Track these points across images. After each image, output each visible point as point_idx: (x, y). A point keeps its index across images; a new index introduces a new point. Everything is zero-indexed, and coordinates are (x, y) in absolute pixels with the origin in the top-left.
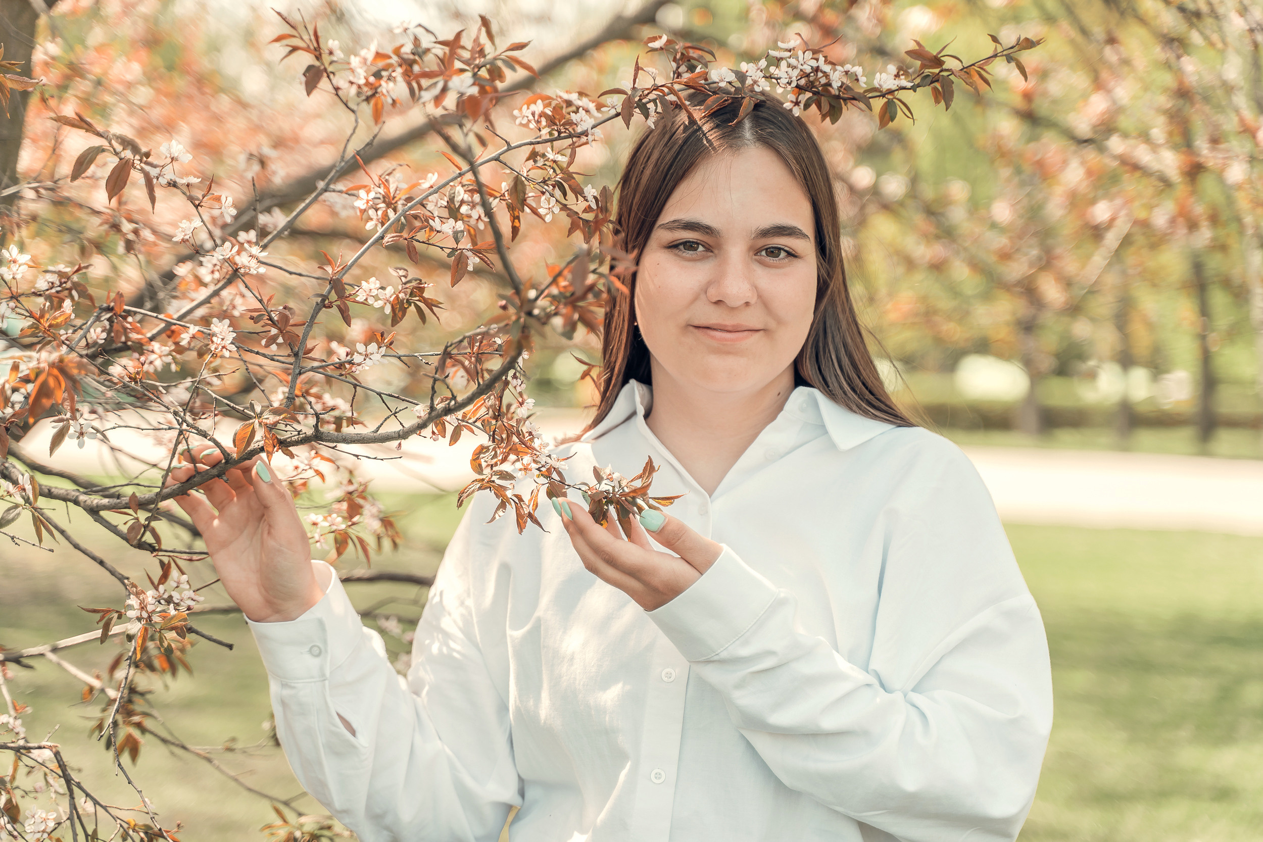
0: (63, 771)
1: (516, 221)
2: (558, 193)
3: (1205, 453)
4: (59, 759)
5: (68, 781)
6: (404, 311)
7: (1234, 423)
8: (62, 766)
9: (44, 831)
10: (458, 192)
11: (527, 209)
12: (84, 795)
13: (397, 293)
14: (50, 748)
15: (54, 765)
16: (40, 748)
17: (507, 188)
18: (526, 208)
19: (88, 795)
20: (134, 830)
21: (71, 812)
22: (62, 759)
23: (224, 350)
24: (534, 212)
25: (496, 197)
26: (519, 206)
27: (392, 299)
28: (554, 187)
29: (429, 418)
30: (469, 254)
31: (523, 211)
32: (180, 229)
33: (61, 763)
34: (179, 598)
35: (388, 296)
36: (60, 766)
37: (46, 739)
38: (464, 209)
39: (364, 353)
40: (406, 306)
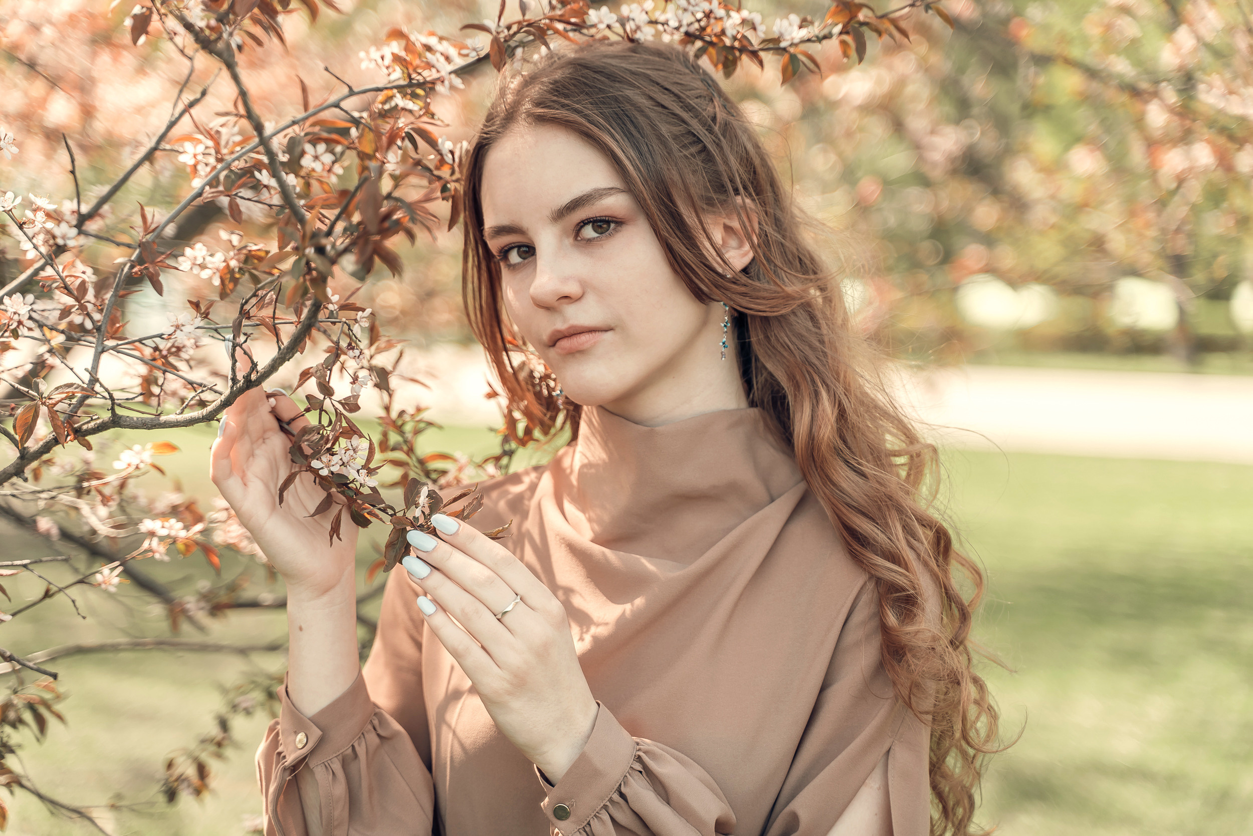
6: (236, 281)
27: (221, 269)
29: (231, 393)
35: (217, 265)
39: (175, 324)
40: (237, 276)
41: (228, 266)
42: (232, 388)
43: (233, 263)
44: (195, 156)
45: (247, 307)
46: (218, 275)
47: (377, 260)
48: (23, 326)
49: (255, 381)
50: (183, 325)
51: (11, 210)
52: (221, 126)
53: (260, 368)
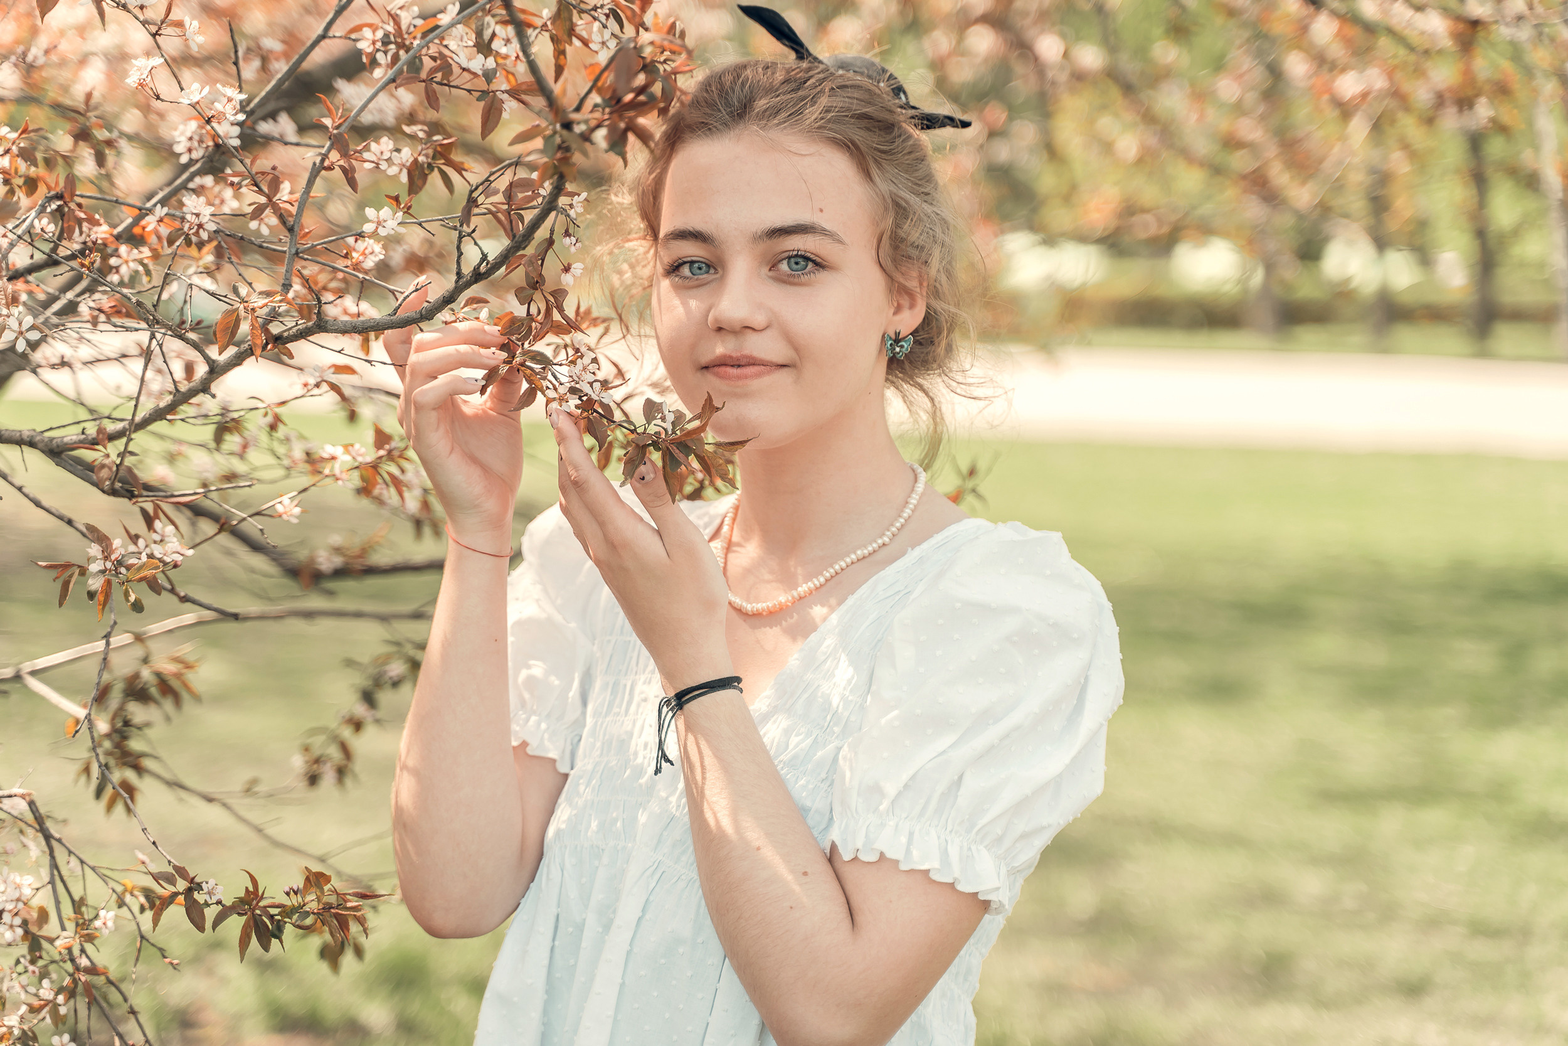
0: (39, 824)
1: (562, 57)
2: (612, 24)
3: (1483, 354)
4: (34, 809)
5: (48, 837)
6: (424, 177)
7: (1519, 316)
8: (40, 820)
9: (18, 900)
10: (488, 24)
11: (576, 42)
12: (67, 853)
13: (415, 155)
14: (23, 796)
15: (29, 817)
16: (10, 796)
17: (550, 16)
18: (575, 40)
19: (70, 852)
20: (132, 894)
21: (52, 875)
22: (37, 810)
23: (201, 231)
24: (585, 43)
25: (535, 28)
26: (565, 37)
27: (408, 164)
28: (607, 16)
29: (456, 287)
30: (505, 96)
31: (571, 43)
32: (135, 68)
33: (37, 815)
34: (162, 552)
35: (404, 161)
36: (36, 818)
37: (18, 785)
38: (496, 45)
39: (376, 220)
40: (427, 172)
41: (416, 160)
42: (457, 282)
43: (421, 159)
44: (374, 43)
45: (475, 195)
46: (405, 171)
47: (631, 137)
48: (204, 229)
49: (484, 273)
50: (385, 221)
51: (198, 103)
52: (401, 8)
53: (491, 258)
